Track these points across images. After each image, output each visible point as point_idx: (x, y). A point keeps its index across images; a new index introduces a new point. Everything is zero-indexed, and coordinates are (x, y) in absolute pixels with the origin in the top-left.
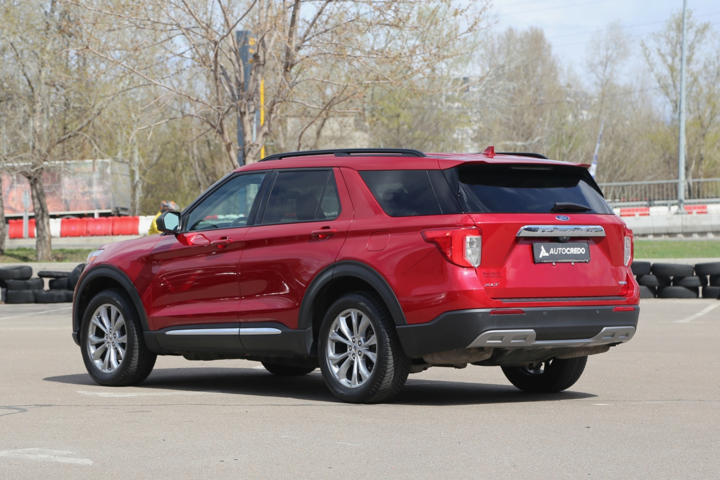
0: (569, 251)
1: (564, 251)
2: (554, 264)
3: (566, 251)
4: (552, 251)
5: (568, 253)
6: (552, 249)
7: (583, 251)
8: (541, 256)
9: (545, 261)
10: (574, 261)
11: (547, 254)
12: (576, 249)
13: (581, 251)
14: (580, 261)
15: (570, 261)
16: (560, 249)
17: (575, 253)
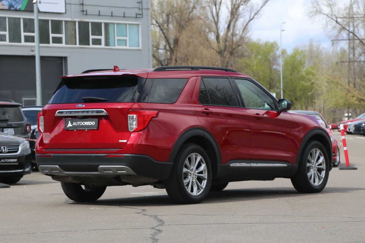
0: (84, 123)
1: (81, 123)
2: (75, 131)
3: (82, 124)
4: (74, 124)
5: (83, 125)
6: (74, 123)
7: (93, 123)
8: (68, 127)
9: (70, 129)
10: (87, 129)
11: (71, 126)
12: (88, 122)
13: (92, 123)
14: (90, 129)
15: (84, 129)
16: (79, 122)
17: (88, 124)
